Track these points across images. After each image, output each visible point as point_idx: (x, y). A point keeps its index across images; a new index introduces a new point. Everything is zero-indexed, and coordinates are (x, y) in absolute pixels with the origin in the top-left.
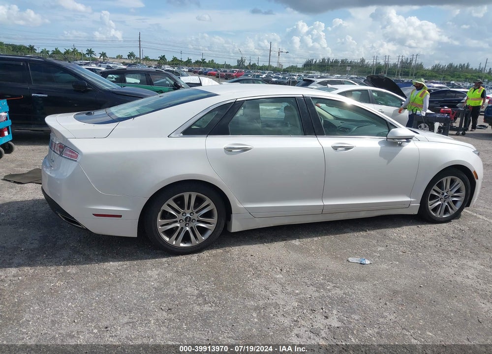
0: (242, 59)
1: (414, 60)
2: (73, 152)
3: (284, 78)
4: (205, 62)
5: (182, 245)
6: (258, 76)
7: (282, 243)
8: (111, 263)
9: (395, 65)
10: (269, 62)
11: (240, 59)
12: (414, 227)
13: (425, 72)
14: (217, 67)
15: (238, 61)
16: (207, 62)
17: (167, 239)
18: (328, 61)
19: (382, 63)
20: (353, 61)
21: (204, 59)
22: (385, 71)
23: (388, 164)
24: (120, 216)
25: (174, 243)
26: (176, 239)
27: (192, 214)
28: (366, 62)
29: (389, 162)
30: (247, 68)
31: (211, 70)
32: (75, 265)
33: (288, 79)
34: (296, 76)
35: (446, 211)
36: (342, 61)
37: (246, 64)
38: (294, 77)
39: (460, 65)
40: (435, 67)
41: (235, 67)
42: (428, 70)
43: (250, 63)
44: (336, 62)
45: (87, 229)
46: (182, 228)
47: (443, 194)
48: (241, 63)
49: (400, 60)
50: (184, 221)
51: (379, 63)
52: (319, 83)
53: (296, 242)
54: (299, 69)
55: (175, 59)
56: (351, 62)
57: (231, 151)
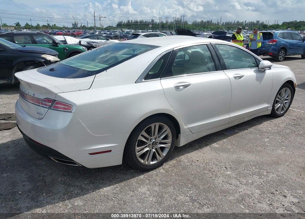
0: (75, 23)
1: (182, 19)
2: (66, 105)
3: (111, 34)
4: (50, 26)
5: (151, 163)
6: (93, 33)
7: (208, 147)
8: (105, 189)
9: (172, 23)
10: (95, 24)
11: (74, 23)
12: (269, 122)
13: (189, 26)
14: (60, 29)
15: (73, 24)
16: (51, 26)
17: (143, 161)
18: (132, 22)
19: (164, 22)
20: (147, 21)
21: (49, 24)
22: (167, 27)
23: (260, 84)
24: (110, 151)
25: (147, 163)
26: (148, 160)
27: (156, 139)
28: (155, 21)
29: (260, 83)
30: (79, 28)
31: (58, 31)
32: (77, 197)
33: (113, 34)
34: (117, 32)
35: (283, 109)
36: (140, 22)
37: (79, 26)
38: (116, 33)
39: (207, 21)
40: (194, 23)
41: (72, 29)
42: (190, 25)
43: (81, 25)
44: (137, 22)
45: (83, 166)
46: (150, 150)
47: (281, 99)
48: (75, 26)
49: (175, 20)
50: (152, 145)
51: (162, 22)
52: (143, 36)
53: (215, 145)
54: (114, 27)
55: (27, 24)
56: (146, 22)
57: (178, 88)
